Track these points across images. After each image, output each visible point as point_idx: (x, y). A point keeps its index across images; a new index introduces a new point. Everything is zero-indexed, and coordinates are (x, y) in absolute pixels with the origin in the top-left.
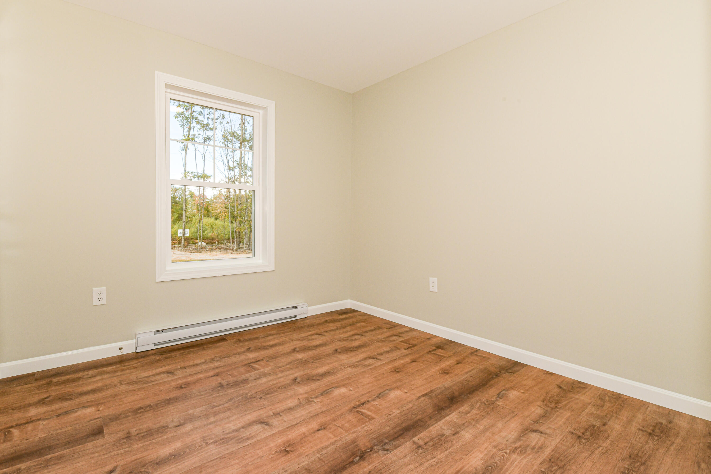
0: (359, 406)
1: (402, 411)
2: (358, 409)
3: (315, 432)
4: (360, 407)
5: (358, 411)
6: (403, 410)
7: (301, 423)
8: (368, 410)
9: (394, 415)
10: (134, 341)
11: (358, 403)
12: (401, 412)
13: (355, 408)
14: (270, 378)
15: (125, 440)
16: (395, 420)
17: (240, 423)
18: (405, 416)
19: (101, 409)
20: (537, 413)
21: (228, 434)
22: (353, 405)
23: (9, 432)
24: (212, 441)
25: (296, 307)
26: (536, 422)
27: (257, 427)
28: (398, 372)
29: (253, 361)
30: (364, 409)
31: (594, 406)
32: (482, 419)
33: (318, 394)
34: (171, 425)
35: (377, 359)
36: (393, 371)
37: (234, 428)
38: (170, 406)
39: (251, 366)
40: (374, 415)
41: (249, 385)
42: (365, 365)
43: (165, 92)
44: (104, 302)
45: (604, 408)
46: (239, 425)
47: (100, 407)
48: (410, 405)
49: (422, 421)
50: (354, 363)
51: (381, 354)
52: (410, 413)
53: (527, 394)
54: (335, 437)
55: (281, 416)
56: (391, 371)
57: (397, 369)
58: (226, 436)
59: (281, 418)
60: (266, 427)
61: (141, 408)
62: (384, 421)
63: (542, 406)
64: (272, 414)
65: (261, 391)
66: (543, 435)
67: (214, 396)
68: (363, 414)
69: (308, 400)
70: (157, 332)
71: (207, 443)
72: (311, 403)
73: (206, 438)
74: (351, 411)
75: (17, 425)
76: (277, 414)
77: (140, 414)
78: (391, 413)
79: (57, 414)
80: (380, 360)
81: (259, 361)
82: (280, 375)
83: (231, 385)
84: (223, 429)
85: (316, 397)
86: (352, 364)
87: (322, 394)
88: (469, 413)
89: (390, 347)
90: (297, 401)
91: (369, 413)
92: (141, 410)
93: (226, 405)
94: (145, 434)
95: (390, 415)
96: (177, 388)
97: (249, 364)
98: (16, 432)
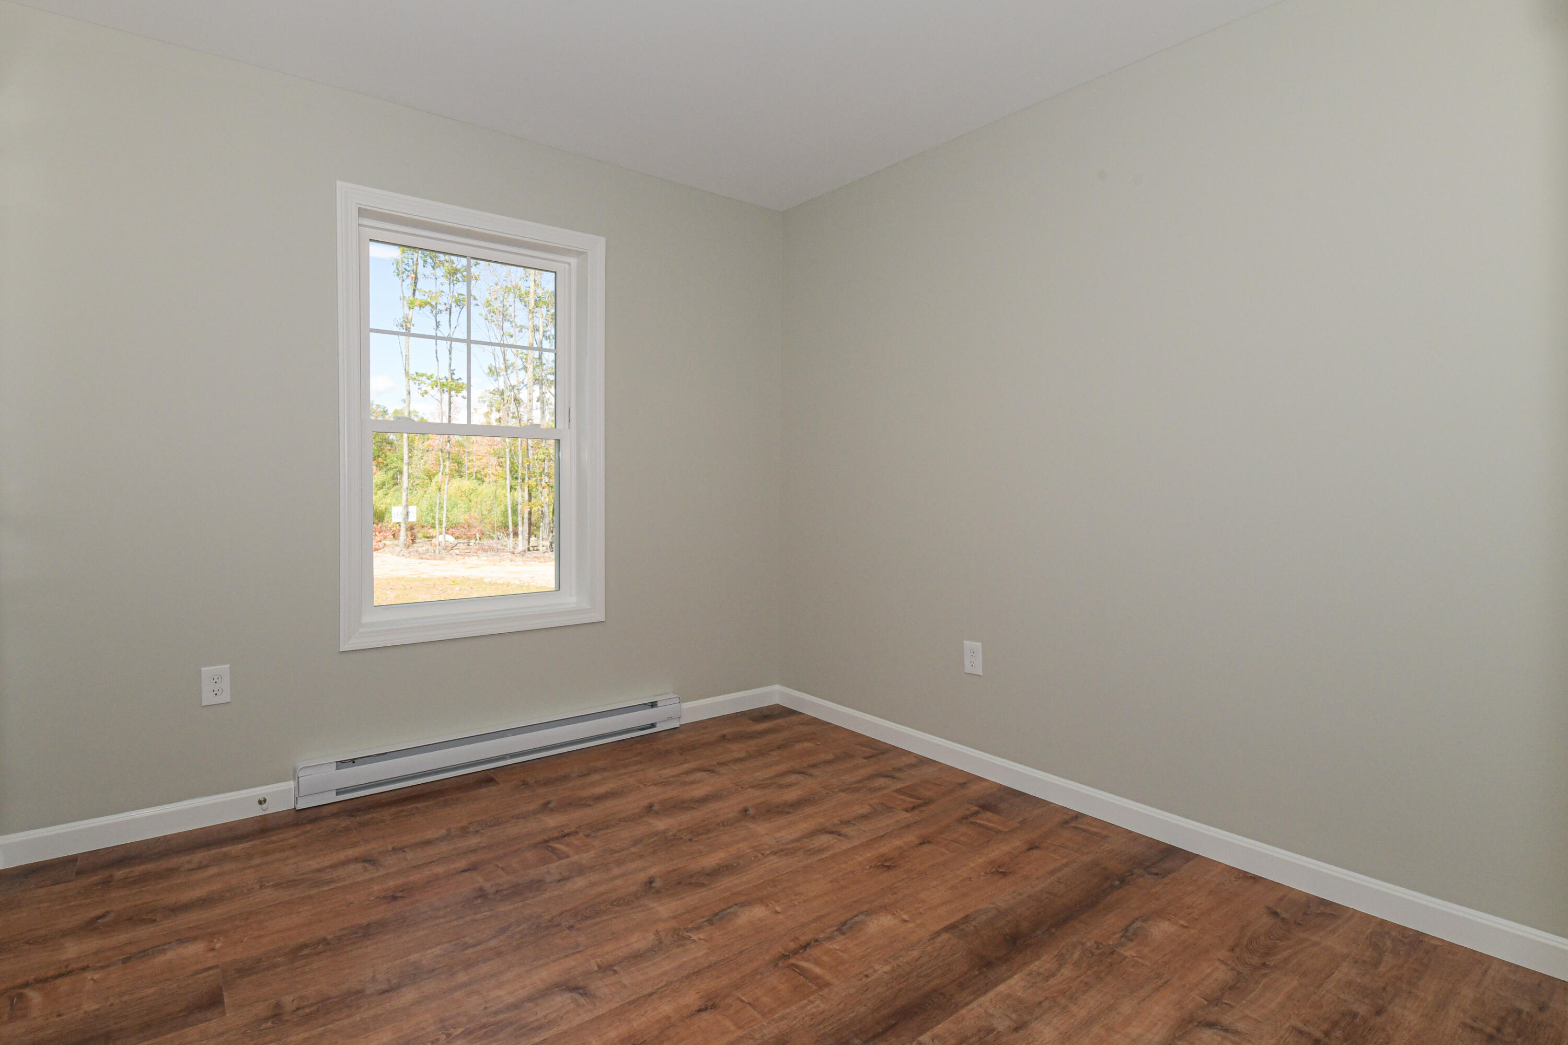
0: (795, 952)
1: (895, 966)
2: (793, 961)
3: (692, 1015)
4: (797, 956)
5: (793, 965)
6: (898, 966)
7: (661, 992)
8: (817, 962)
9: (875, 976)
10: (291, 784)
11: (792, 945)
12: (893, 970)
13: (785, 957)
14: (594, 877)
15: (270, 1024)
16: (879, 990)
17: (523, 987)
18: (902, 980)
19: (218, 946)
20: (1216, 980)
21: (496, 1013)
22: (779, 949)
23: (21, 996)
24: (460, 1031)
25: (653, 705)
26: (1214, 1001)
27: (562, 1000)
28: (889, 868)
29: (556, 835)
30: (807, 960)
31: (1356, 962)
32: (1085, 992)
33: (702, 920)
34: (371, 989)
35: (840, 835)
36: (877, 867)
37: (510, 1000)
38: (368, 943)
39: (549, 847)
40: (828, 977)
41: (546, 895)
42: (809, 850)
43: (359, 225)
44: (225, 697)
45: (1382, 969)
46: (522, 993)
47: (215, 940)
48: (915, 953)
49: (941, 994)
50: (787, 843)
51: (847, 823)
52: (915, 974)
53: (1193, 931)
54: (739, 1028)
55: (615, 972)
56: (871, 867)
57: (886, 861)
58: (492, 1020)
59: (614, 979)
60: (582, 1000)
61: (305, 946)
62: (852, 991)
63: (1229, 962)
64: (596, 968)
65: (571, 910)
66: (1229, 1035)
67: (468, 919)
68: (803, 972)
69: (678, 934)
70: (341, 764)
71: (448, 1035)
72: (685, 942)
73: (447, 1023)
74: (776, 965)
75: (38, 981)
76: (606, 969)
77: (303, 962)
78: (871, 971)
79: (123, 957)
80: (846, 836)
81: (568, 835)
82: (616, 871)
83: (505, 892)
84: (486, 1002)
85: (698, 928)
86: (782, 847)
87: (710, 922)
88: (1053, 975)
89: (870, 805)
90: (653, 937)
91: (817, 970)
92: (305, 952)
93: (493, 943)
94: (314, 1008)
95: (867, 976)
96: (385, 897)
97: (546, 841)
98: (35, 997)
